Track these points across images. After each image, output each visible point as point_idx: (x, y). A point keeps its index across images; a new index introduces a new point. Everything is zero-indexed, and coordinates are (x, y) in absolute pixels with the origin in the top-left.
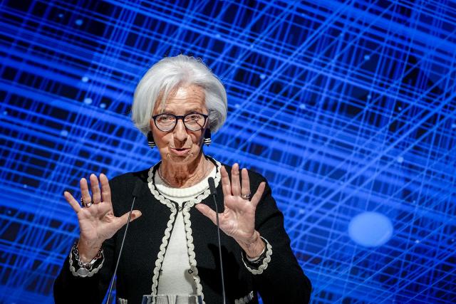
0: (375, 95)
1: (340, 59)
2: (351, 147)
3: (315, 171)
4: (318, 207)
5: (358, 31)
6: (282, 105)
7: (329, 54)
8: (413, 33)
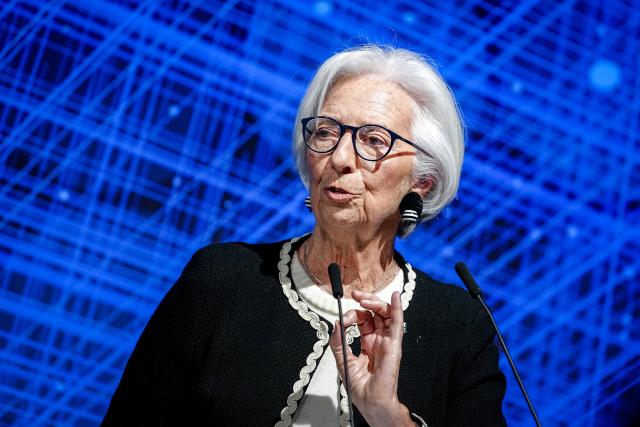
0: (186, 179)
1: (128, 111)
2: (144, 272)
3: (84, 312)
4: (89, 380)
5: (158, 62)
6: (28, 191)
7: (110, 102)
8: (251, 70)
